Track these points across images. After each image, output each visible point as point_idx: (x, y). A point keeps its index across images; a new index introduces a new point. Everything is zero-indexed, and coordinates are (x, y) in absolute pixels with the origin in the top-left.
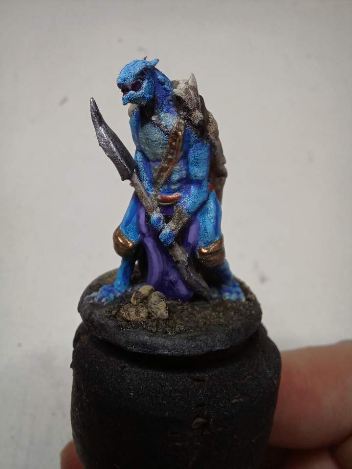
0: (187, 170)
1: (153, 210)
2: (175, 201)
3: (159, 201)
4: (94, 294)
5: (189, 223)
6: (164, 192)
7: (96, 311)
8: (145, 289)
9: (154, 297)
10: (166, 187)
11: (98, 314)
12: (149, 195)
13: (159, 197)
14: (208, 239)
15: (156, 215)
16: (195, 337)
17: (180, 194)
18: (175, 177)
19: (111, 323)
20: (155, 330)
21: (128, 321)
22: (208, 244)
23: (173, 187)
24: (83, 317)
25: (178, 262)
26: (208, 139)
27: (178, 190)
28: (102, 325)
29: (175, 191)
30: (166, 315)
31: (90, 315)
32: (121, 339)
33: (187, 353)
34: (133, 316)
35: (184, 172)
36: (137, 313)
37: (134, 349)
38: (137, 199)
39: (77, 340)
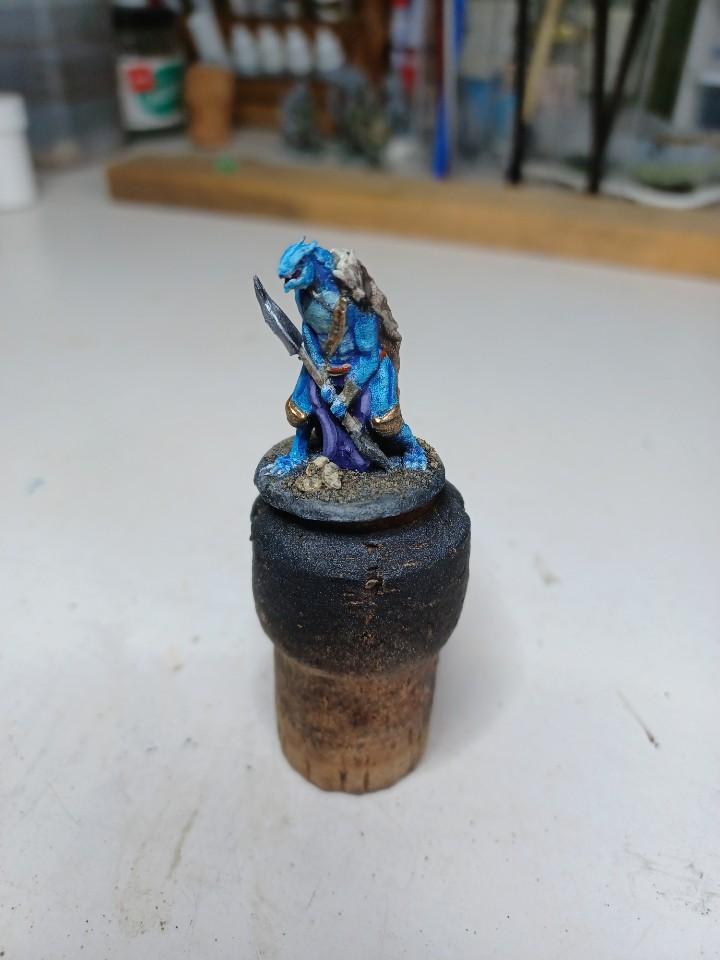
0: (354, 342)
1: (322, 383)
2: (345, 373)
3: (329, 372)
4: (269, 466)
5: (360, 394)
6: (334, 363)
7: (272, 484)
8: (320, 461)
9: (327, 469)
10: (335, 358)
11: (274, 487)
12: (318, 368)
13: (328, 369)
14: (381, 409)
15: (326, 388)
16: (365, 505)
17: (349, 365)
18: (343, 350)
19: (288, 494)
20: (327, 499)
21: (303, 492)
22: (381, 414)
23: (342, 359)
24: (260, 489)
25: (351, 433)
26: (372, 311)
27: (348, 361)
28: (279, 496)
29: (344, 362)
30: (339, 485)
31: (267, 486)
32: (297, 509)
33: (357, 519)
34: (307, 487)
35: (351, 345)
36: (311, 483)
37: (308, 517)
38: (306, 373)
39: (254, 513)
